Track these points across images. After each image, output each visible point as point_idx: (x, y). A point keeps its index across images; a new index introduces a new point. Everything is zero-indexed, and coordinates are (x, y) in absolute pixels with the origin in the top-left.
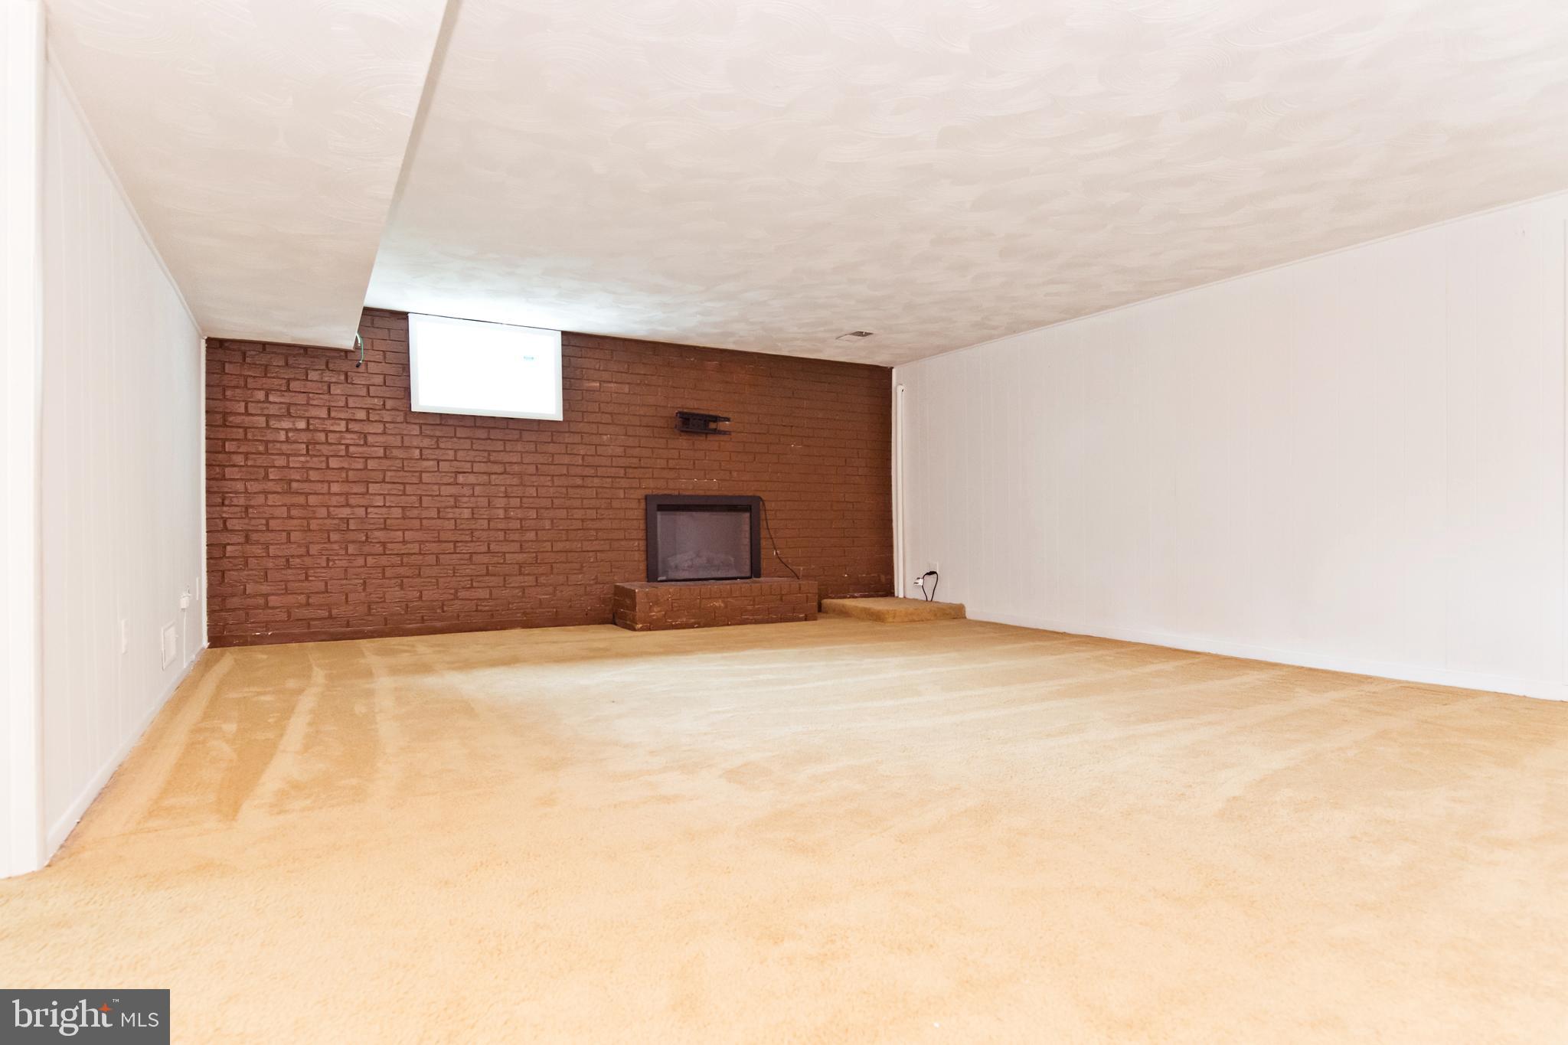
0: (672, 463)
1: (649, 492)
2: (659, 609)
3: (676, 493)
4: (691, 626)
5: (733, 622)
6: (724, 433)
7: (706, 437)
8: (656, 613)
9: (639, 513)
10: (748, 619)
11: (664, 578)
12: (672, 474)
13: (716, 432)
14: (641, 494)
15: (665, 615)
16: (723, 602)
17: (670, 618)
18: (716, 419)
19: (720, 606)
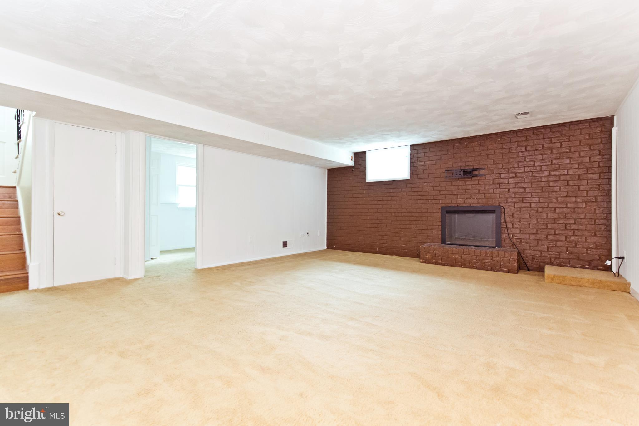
0: (455, 192)
1: (443, 205)
2: (429, 255)
3: (456, 205)
4: (444, 265)
5: (464, 266)
6: (481, 176)
7: (472, 179)
8: (428, 256)
9: (439, 215)
10: (472, 266)
11: (449, 243)
12: (454, 197)
13: (476, 175)
14: (440, 207)
15: (432, 258)
16: (459, 256)
17: (434, 260)
18: (476, 170)
19: (458, 258)
